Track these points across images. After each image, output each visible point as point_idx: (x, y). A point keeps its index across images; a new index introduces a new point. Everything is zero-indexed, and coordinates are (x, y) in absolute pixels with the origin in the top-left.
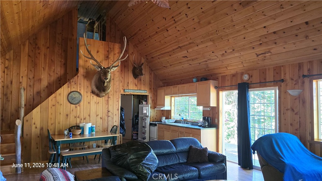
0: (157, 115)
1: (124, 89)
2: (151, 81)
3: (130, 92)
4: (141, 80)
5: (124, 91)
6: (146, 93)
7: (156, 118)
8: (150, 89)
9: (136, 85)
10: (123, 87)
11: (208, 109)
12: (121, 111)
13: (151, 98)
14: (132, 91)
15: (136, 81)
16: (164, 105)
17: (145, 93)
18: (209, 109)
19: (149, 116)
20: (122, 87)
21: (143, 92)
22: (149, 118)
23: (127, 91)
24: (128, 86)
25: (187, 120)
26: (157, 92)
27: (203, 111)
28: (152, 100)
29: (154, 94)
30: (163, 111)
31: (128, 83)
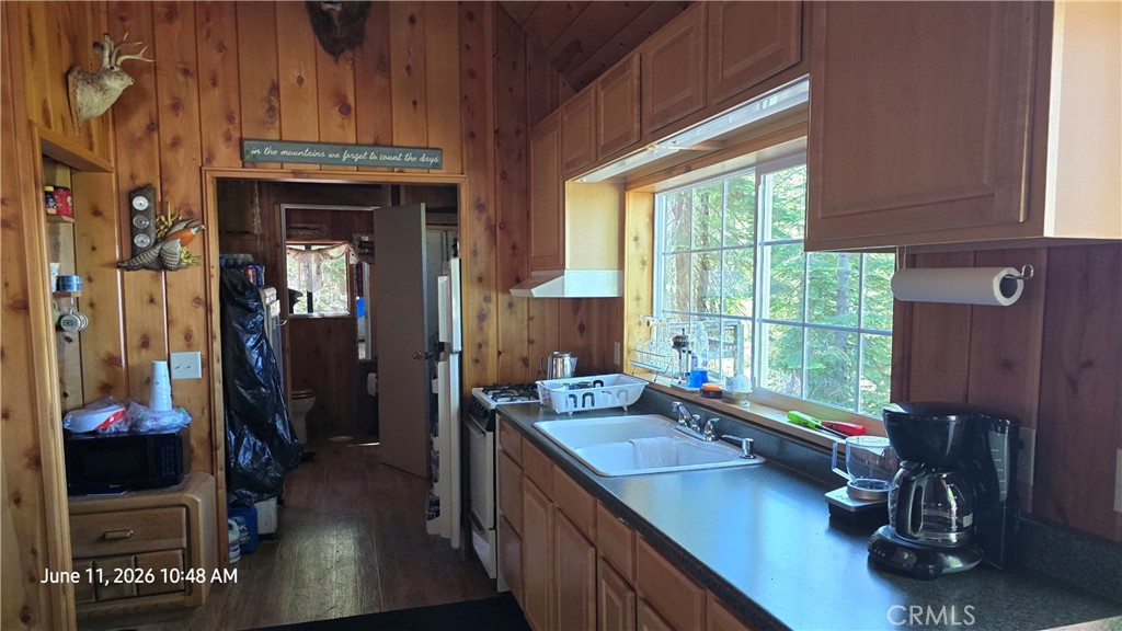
0: (533, 337)
1: (241, 141)
2: (472, 74)
3: (290, 160)
4: (383, 65)
5: (242, 158)
6: (436, 166)
7: (525, 361)
8: (472, 135)
9: (345, 109)
10: (230, 119)
11: (990, 288)
12: (230, 309)
13: (480, 207)
14: (307, 153)
15: (344, 74)
16: (556, 264)
17: (427, 167)
18: (1007, 286)
19: (457, 346)
20: (225, 125)
21: (409, 158)
22: (454, 359)
23: (268, 151)
24: (273, 111)
25: (731, 399)
26: (524, 157)
27: (905, 313)
28: (491, 229)
29: (504, 176)
30: (582, 310)
31: (275, 89)
